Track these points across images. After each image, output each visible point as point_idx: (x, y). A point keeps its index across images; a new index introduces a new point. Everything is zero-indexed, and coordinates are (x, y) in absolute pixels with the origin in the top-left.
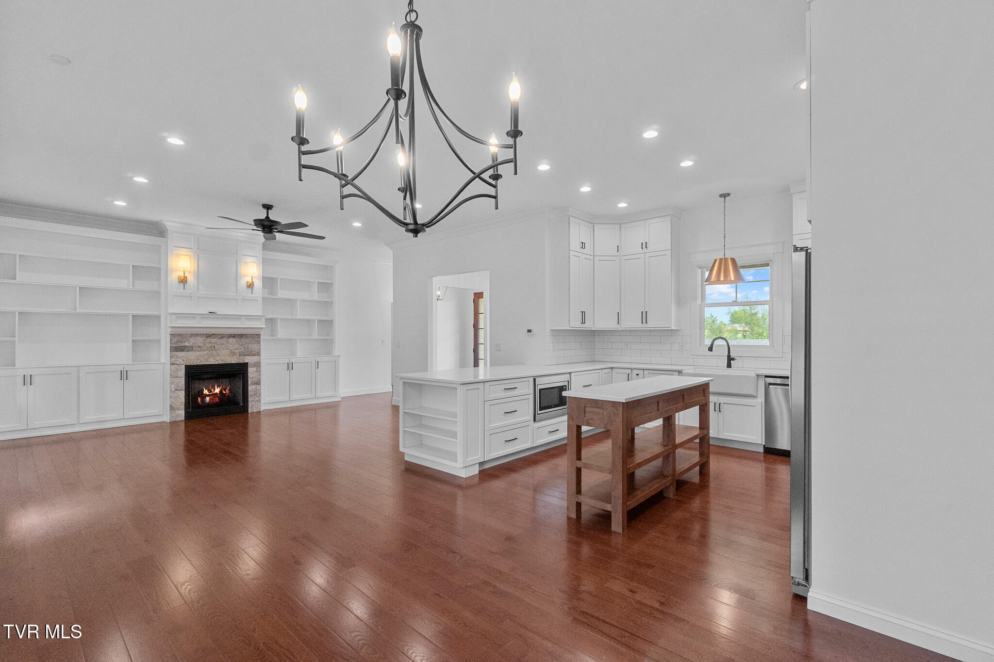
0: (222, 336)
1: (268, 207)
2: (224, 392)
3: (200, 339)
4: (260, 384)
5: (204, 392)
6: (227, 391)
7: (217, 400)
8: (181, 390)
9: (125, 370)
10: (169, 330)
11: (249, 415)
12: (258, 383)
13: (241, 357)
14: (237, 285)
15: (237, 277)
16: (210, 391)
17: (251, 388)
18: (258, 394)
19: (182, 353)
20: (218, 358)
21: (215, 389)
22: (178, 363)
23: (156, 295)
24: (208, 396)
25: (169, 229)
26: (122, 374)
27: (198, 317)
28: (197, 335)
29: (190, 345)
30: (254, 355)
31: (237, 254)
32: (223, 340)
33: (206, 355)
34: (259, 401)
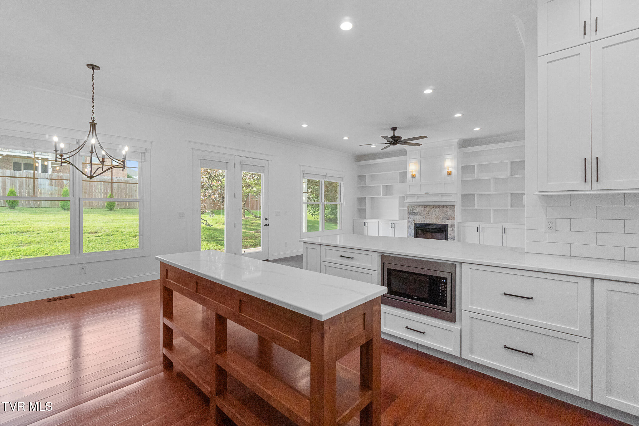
0: (432, 207)
1: (394, 129)
3: (421, 209)
10: (407, 204)
12: (454, 238)
13: (444, 221)
14: (442, 173)
15: (442, 168)
19: (413, 216)
22: (411, 222)
26: (392, 225)
28: (420, 206)
29: (417, 212)
30: (451, 220)
31: (441, 155)
32: (433, 210)
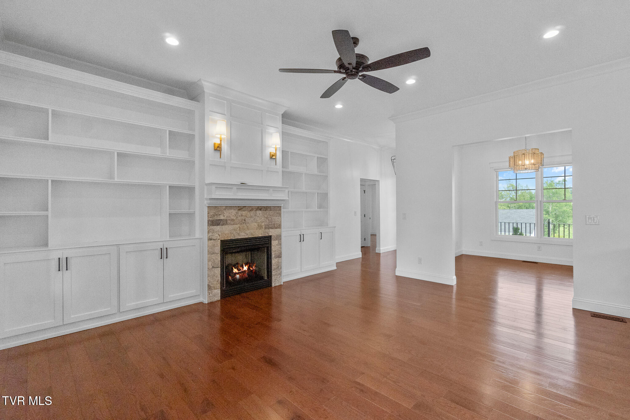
0: (251, 209)
2: (251, 269)
3: (233, 212)
4: (281, 257)
5: (234, 271)
6: (253, 268)
7: (246, 275)
8: (217, 267)
9: (165, 248)
10: (206, 203)
11: (273, 290)
12: (279, 256)
13: (267, 230)
14: (262, 155)
15: (262, 147)
16: (239, 270)
17: (274, 261)
18: (279, 267)
19: (218, 227)
20: (248, 232)
21: (243, 268)
22: (215, 238)
23: (190, 164)
24: (238, 273)
25: (205, 91)
26: (162, 251)
27: (235, 188)
28: (231, 207)
29: (225, 218)
30: (277, 228)
31: (262, 124)
32: (252, 213)
33: (238, 229)
34: (280, 274)
